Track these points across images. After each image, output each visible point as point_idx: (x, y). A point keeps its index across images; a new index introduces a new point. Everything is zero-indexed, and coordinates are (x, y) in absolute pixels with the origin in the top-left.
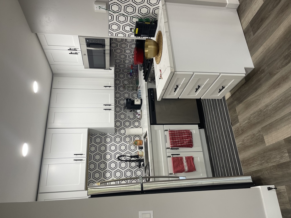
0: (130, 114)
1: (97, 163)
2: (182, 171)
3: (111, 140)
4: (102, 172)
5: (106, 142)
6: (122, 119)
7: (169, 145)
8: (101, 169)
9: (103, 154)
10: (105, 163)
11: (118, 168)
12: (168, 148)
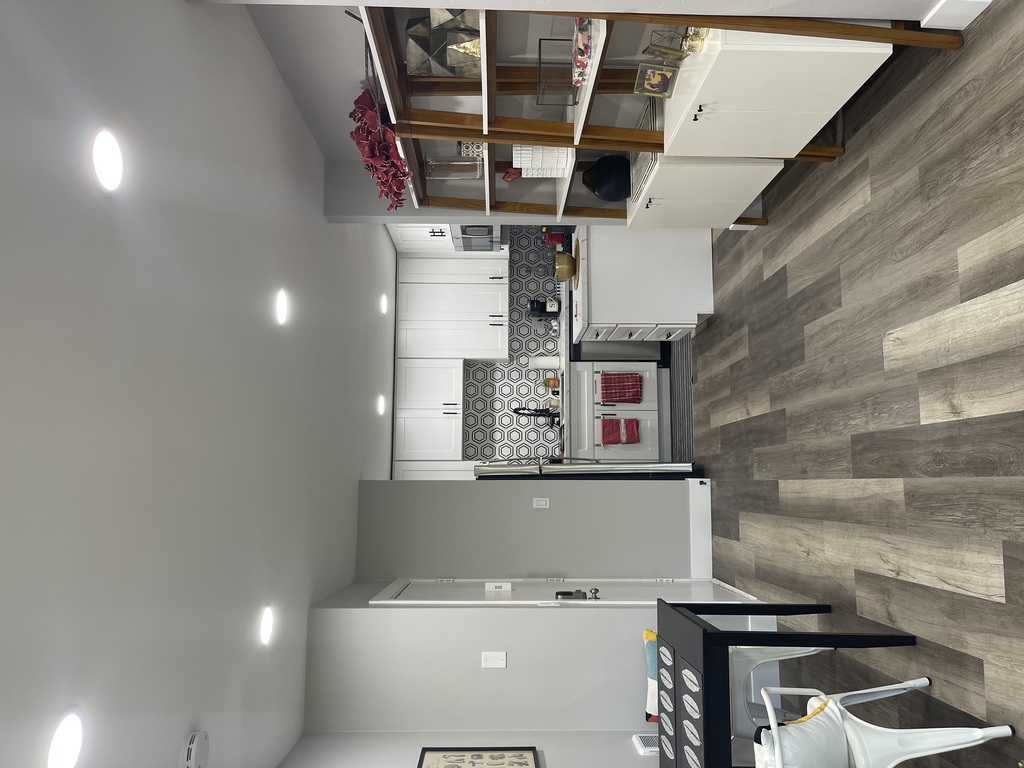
0: (538, 326)
1: (479, 416)
2: (617, 441)
3: (503, 376)
4: (488, 431)
5: (494, 379)
6: (523, 336)
7: (598, 398)
8: (485, 425)
9: (489, 400)
10: (493, 417)
11: (515, 425)
12: (597, 403)
